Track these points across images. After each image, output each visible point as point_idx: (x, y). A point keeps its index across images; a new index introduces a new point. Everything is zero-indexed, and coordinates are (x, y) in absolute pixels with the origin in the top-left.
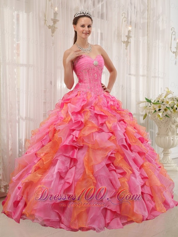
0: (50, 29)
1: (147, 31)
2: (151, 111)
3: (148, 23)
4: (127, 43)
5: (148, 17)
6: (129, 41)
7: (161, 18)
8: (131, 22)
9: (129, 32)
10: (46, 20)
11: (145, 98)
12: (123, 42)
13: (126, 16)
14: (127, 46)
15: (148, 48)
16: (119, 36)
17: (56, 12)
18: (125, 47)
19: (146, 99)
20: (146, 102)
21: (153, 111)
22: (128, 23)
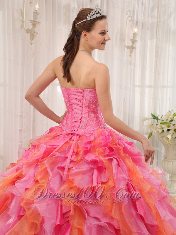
0: (29, 34)
1: (157, 32)
2: (158, 130)
3: (157, 23)
4: (132, 48)
5: (158, 15)
6: (134, 47)
7: (173, 16)
8: (137, 22)
9: (135, 35)
10: (23, 22)
11: (151, 114)
12: (126, 47)
13: (131, 15)
14: (131, 53)
15: (157, 52)
16: (122, 40)
17: (36, 11)
18: (129, 54)
19: (153, 115)
20: (152, 119)
21: (160, 131)
22: (133, 23)
